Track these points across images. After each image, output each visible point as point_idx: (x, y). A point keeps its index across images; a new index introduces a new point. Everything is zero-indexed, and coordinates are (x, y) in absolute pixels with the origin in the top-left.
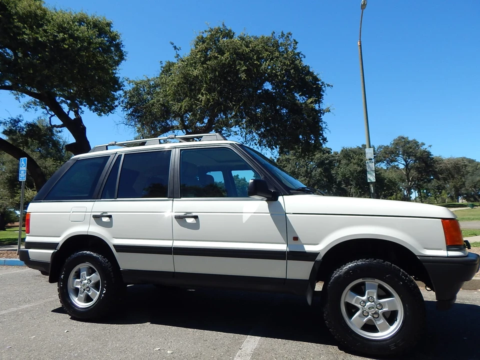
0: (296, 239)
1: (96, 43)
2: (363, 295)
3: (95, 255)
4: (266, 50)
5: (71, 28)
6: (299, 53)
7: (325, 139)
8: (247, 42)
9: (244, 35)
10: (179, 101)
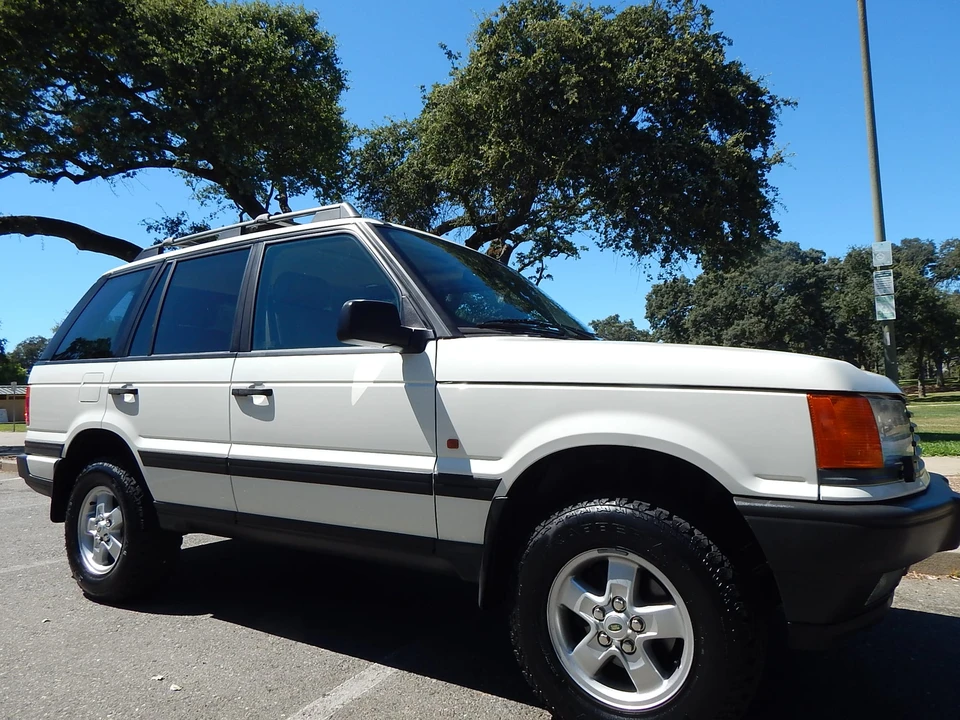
0: (454, 443)
1: (282, 58)
2: (600, 592)
3: (115, 470)
4: (630, 35)
5: (234, 35)
6: (716, 36)
7: (775, 227)
8: (587, 22)
9: (581, 7)
10: (446, 162)
